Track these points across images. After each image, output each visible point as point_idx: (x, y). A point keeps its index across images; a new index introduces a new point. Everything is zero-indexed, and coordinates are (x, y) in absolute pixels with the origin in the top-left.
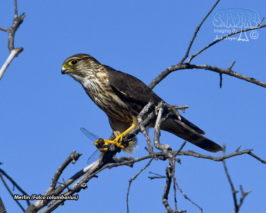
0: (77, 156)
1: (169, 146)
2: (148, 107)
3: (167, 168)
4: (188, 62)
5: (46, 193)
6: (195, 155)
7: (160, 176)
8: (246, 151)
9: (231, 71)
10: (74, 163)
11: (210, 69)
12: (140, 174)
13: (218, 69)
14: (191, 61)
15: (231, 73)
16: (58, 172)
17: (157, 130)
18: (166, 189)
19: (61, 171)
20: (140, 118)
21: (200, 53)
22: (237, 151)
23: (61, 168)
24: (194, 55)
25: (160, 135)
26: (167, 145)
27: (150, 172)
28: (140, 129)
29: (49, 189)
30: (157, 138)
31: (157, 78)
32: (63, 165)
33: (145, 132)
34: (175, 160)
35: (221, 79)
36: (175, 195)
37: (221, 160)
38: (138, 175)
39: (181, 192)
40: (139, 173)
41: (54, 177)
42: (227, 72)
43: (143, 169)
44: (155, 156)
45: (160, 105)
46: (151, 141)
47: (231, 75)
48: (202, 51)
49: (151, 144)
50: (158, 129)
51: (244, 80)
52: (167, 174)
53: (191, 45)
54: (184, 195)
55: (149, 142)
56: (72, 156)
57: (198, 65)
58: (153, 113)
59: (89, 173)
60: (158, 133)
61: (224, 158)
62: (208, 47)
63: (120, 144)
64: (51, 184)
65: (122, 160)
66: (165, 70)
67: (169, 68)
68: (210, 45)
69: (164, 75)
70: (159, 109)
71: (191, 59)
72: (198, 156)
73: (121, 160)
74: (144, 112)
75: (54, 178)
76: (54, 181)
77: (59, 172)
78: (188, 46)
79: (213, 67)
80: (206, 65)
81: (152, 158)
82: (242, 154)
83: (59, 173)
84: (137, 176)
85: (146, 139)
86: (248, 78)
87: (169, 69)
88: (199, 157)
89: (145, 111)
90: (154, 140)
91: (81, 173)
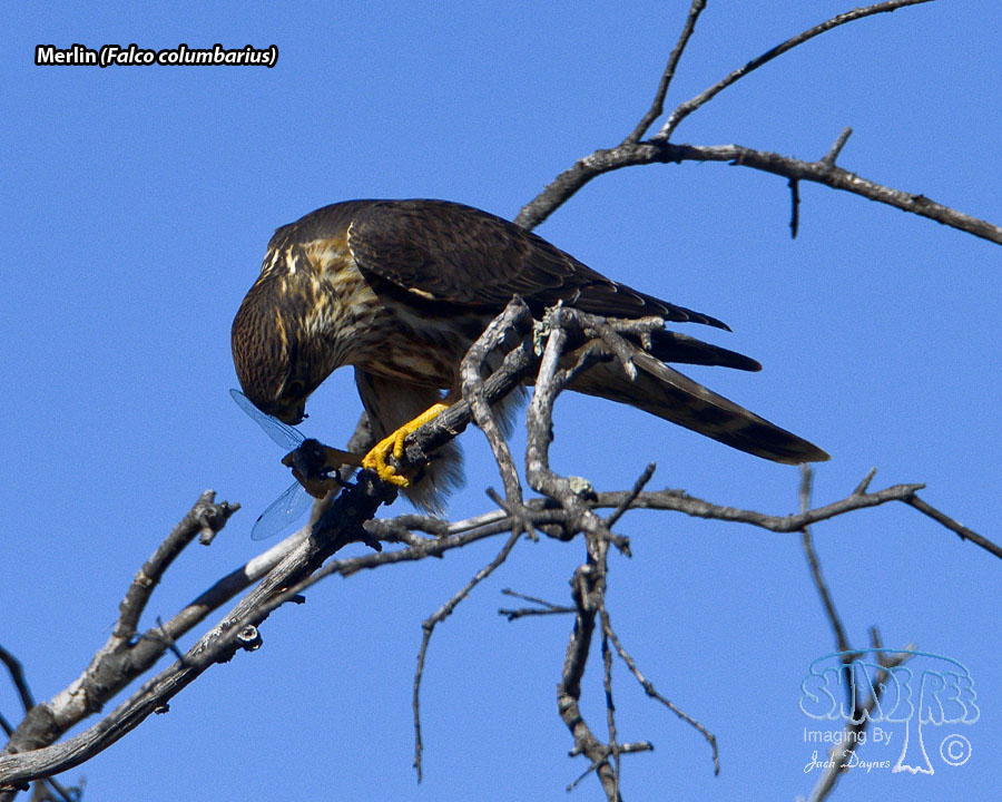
0: (221, 513)
1: (586, 482)
2: (503, 325)
3: (575, 573)
4: (664, 134)
5: (96, 663)
6: (691, 507)
7: (549, 605)
8: (896, 493)
9: (835, 167)
10: (206, 543)
11: (750, 160)
12: (466, 598)
13: (783, 163)
14: (676, 129)
15: (837, 177)
16: (142, 576)
17: (538, 417)
18: (571, 658)
19: (156, 572)
20: (473, 370)
21: (710, 96)
22: (862, 491)
23: (156, 562)
24: (686, 104)
25: (551, 435)
26: (580, 479)
27: (507, 592)
28: (471, 413)
29: (107, 646)
30: (539, 451)
31: (539, 201)
32: (164, 549)
33: (489, 426)
34: (607, 540)
35: (796, 201)
36: (608, 683)
37: (799, 528)
38: (459, 600)
39: (632, 668)
40: (465, 594)
41: (128, 596)
42: (820, 173)
43: (479, 577)
44: (528, 526)
45: (553, 318)
46: (516, 463)
47: (836, 183)
48: (719, 89)
49: (514, 474)
50: (543, 413)
51: (887, 206)
52: (578, 597)
53: (672, 68)
54: (644, 684)
55: (505, 466)
56: (200, 511)
57: (701, 148)
58: (525, 349)
59: (268, 583)
60: (545, 428)
61: (810, 520)
62: (744, 73)
63: (391, 469)
64: (114, 624)
65: (401, 530)
66: (570, 169)
67: (585, 160)
68: (751, 67)
69: (566, 187)
70: (547, 333)
71: (674, 124)
72: (702, 510)
73: (395, 530)
74: (488, 343)
75: (126, 601)
76: (126, 612)
77: (147, 575)
78: (662, 71)
79: (761, 153)
80: (736, 146)
81: (516, 530)
82: (881, 502)
83: (149, 582)
84: (453, 605)
85: (496, 452)
86: (904, 196)
87: (588, 164)
88: (709, 516)
89: (490, 338)
90: (527, 457)
91: (235, 583)
